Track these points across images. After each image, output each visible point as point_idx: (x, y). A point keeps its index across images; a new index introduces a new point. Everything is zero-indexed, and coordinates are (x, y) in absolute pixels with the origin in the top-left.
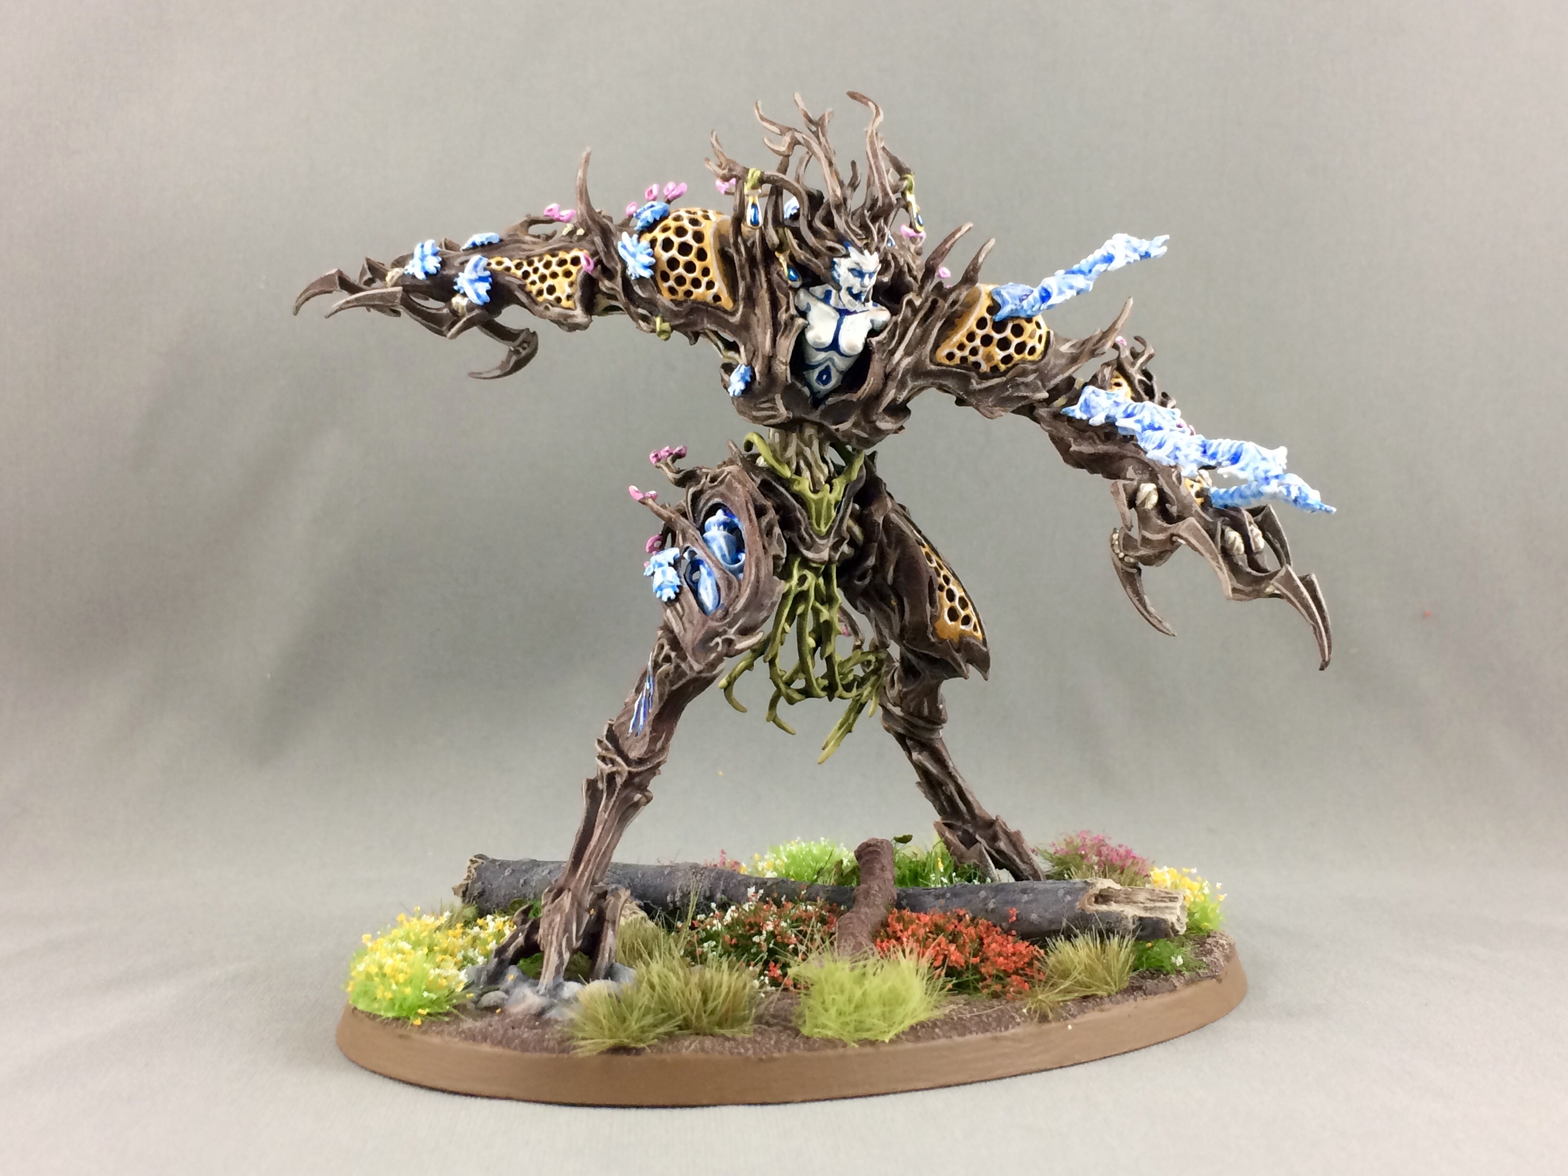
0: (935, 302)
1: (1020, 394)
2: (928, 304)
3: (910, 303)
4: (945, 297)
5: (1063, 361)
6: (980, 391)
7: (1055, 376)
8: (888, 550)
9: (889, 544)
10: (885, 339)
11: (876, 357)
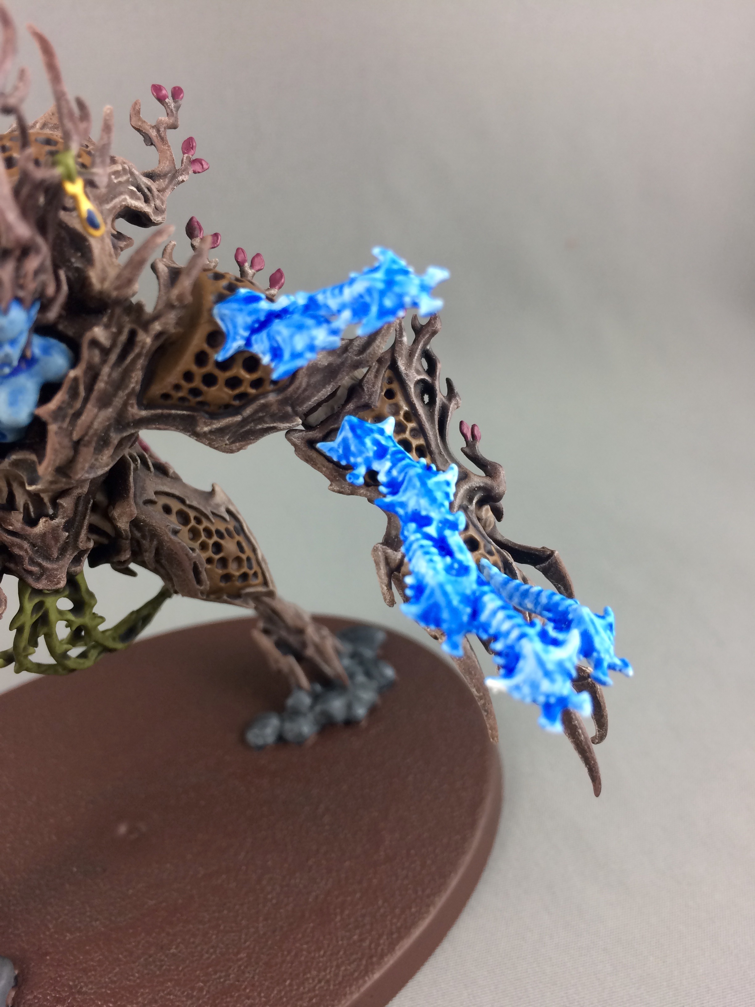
0: (133, 334)
1: (266, 426)
2: (123, 337)
3: (94, 343)
4: (146, 325)
5: (317, 378)
6: (211, 432)
7: (309, 398)
8: (144, 542)
9: (144, 537)
10: (63, 402)
11: (53, 428)
